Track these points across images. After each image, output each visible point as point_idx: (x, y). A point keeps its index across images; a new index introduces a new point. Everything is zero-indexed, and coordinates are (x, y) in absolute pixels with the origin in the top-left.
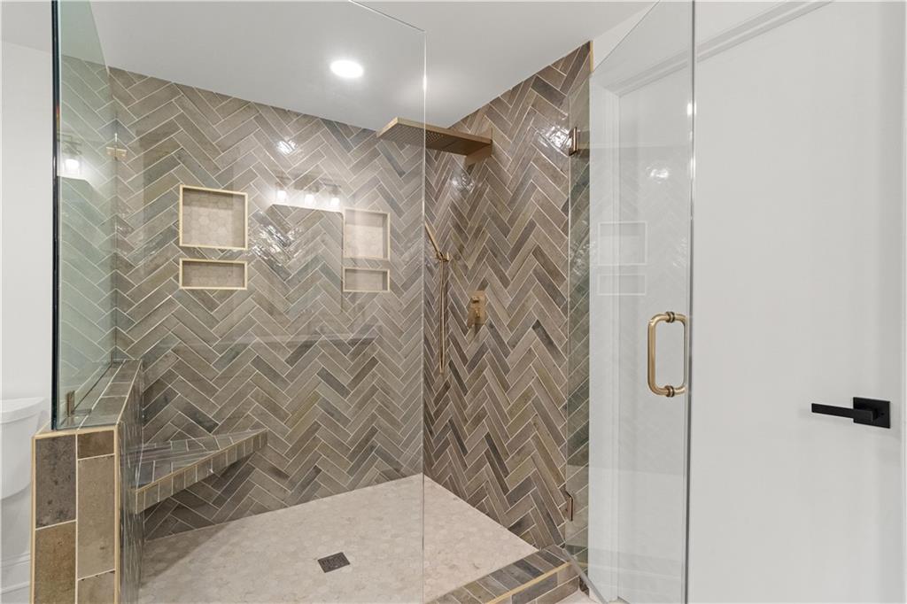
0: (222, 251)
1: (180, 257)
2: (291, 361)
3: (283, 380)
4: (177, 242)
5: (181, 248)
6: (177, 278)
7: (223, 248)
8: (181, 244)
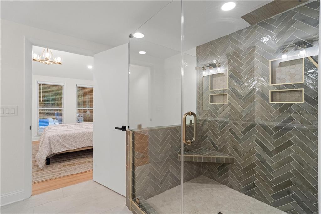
0: (220, 90)
1: (210, 94)
2: (244, 132)
3: (240, 140)
4: (209, 90)
5: (210, 91)
6: (209, 101)
7: (220, 89)
8: (210, 90)
